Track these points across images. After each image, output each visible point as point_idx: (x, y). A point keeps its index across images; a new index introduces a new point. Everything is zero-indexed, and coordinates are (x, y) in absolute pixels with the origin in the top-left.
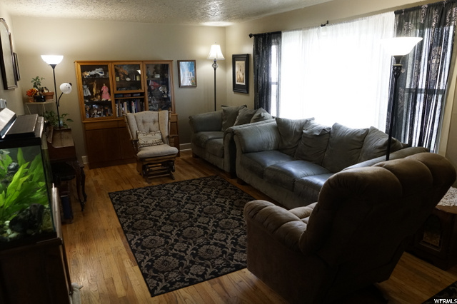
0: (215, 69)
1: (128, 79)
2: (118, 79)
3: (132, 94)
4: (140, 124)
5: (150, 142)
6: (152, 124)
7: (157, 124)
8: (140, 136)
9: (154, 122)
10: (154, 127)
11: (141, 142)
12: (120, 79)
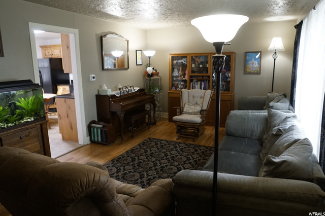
0: (275, 59)
1: (201, 66)
2: (193, 66)
3: (203, 76)
4: (191, 98)
5: (190, 111)
6: (199, 99)
7: (202, 99)
8: (186, 106)
9: (201, 98)
10: (200, 101)
11: (185, 110)
12: (195, 65)
